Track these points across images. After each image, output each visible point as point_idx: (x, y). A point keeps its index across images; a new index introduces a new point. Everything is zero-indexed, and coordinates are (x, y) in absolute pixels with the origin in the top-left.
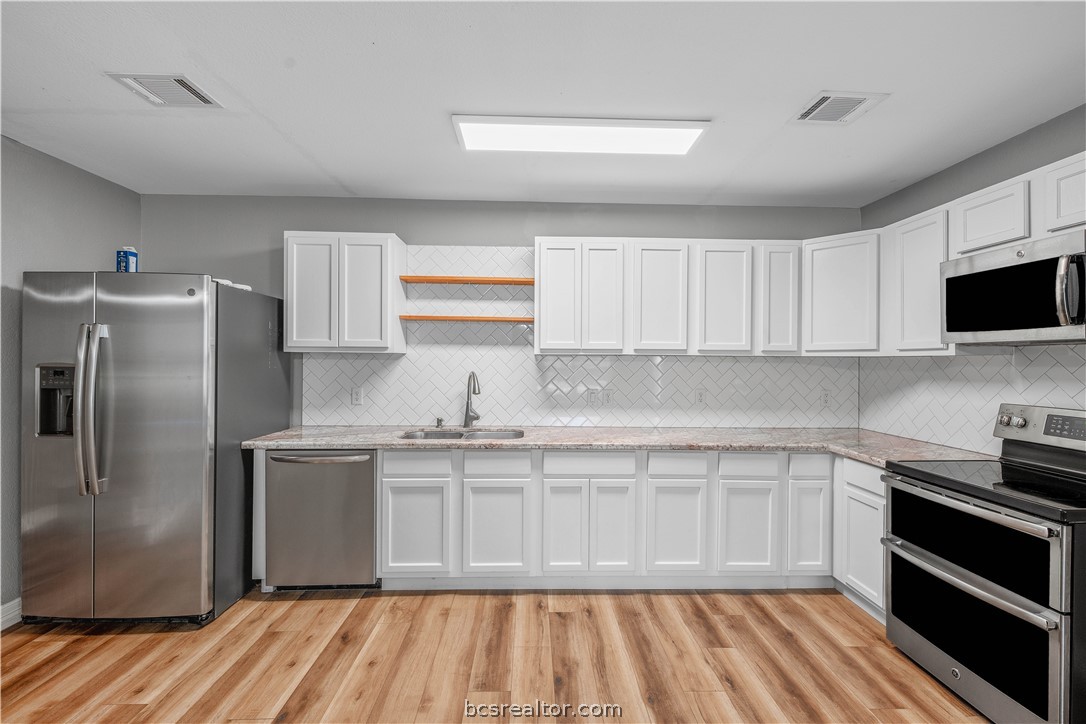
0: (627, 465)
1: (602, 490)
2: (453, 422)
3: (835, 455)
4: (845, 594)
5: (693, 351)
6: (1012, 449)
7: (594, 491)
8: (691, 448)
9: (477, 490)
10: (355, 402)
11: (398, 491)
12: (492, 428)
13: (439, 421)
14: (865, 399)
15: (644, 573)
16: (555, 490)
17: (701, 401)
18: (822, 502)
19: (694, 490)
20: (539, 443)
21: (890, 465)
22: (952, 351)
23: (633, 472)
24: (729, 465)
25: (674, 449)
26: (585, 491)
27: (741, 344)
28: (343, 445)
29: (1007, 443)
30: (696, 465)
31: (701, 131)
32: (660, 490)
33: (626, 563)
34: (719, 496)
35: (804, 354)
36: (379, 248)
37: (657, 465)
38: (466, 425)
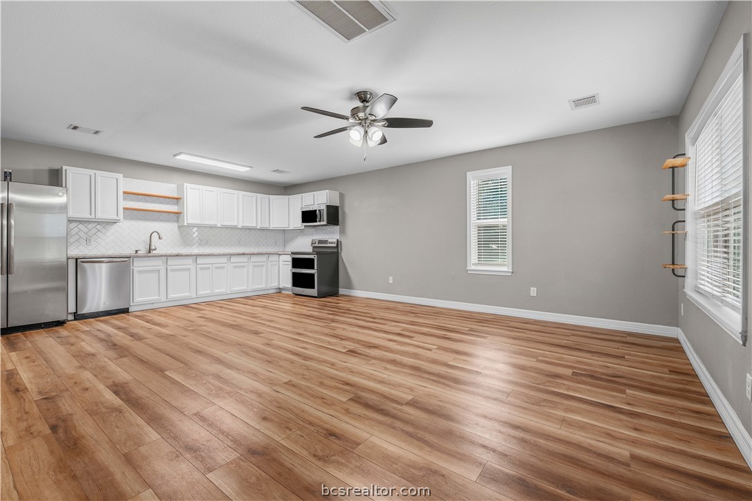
0: (224, 260)
1: (216, 268)
2: (142, 252)
3: (279, 254)
5: (240, 227)
7: (214, 268)
8: (243, 254)
9: (172, 270)
10: (88, 244)
11: (140, 273)
12: (162, 253)
13: (137, 251)
16: (201, 269)
18: (277, 267)
19: (244, 267)
20: (196, 254)
21: (292, 253)
22: (303, 227)
23: (226, 262)
24: (254, 259)
25: (239, 254)
26: (211, 269)
27: (254, 225)
30: (244, 259)
32: (234, 267)
34: (251, 267)
35: (271, 228)
36: (116, 179)
37: (233, 259)
38: (149, 252)
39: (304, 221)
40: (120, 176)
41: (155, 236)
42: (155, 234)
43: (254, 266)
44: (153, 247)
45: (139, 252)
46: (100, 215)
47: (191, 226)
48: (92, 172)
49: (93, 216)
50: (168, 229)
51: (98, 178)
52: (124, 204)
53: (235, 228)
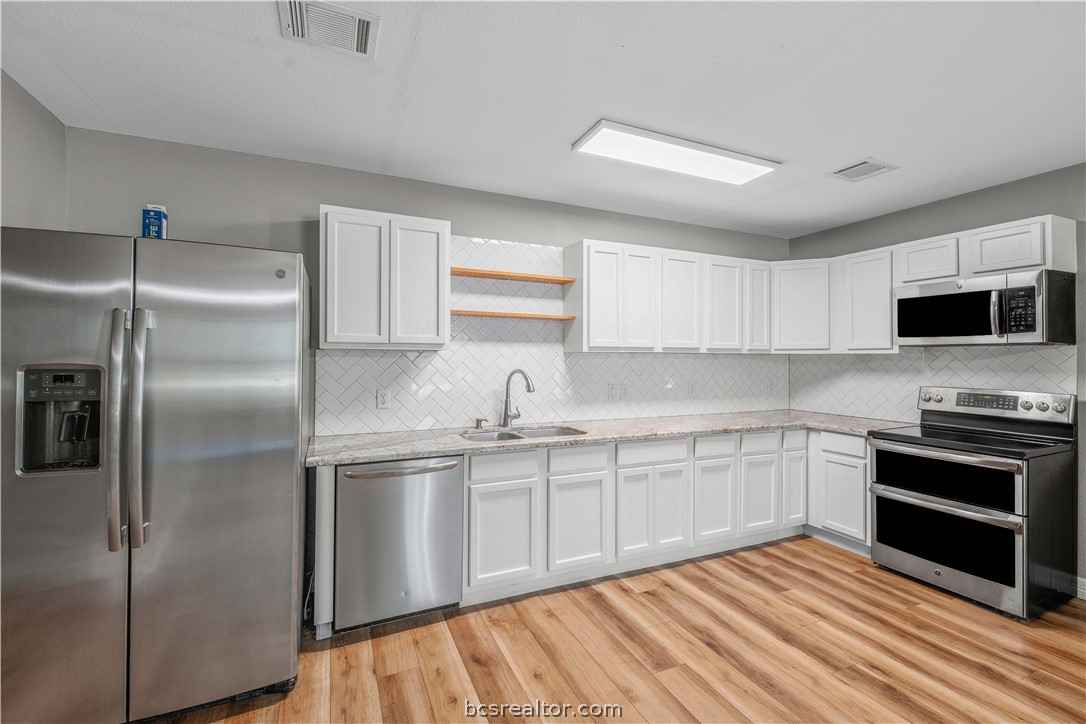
0: (680, 450)
1: (664, 475)
2: (491, 423)
3: (809, 430)
4: (815, 536)
5: (704, 350)
6: (926, 417)
7: (657, 476)
9: (563, 487)
10: (380, 406)
11: (487, 496)
12: (533, 427)
13: (479, 422)
14: (794, 387)
15: (693, 545)
16: (629, 479)
17: (692, 392)
18: (803, 464)
19: (726, 468)
20: (616, 436)
21: (871, 433)
22: (896, 350)
23: (685, 456)
25: (715, 433)
26: (650, 478)
27: (736, 343)
28: (430, 453)
29: (925, 413)
30: (728, 445)
31: (772, 170)
32: (705, 470)
33: (680, 538)
35: (773, 352)
36: (435, 235)
37: (702, 448)
38: (505, 424)
39: (905, 330)
40: (444, 227)
41: (518, 382)
42: (518, 377)
43: (751, 465)
44: (513, 411)
45: (484, 424)
46: (401, 334)
47: (597, 353)
48: (381, 218)
49: (384, 339)
50: (543, 361)
51: (398, 234)
52: (454, 301)
53: (692, 354)
